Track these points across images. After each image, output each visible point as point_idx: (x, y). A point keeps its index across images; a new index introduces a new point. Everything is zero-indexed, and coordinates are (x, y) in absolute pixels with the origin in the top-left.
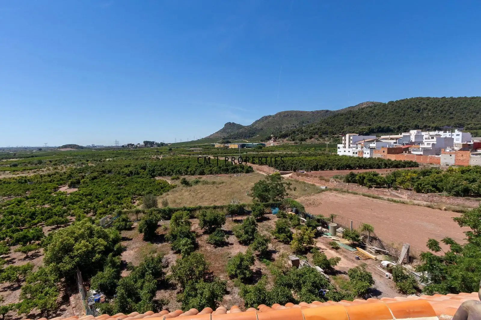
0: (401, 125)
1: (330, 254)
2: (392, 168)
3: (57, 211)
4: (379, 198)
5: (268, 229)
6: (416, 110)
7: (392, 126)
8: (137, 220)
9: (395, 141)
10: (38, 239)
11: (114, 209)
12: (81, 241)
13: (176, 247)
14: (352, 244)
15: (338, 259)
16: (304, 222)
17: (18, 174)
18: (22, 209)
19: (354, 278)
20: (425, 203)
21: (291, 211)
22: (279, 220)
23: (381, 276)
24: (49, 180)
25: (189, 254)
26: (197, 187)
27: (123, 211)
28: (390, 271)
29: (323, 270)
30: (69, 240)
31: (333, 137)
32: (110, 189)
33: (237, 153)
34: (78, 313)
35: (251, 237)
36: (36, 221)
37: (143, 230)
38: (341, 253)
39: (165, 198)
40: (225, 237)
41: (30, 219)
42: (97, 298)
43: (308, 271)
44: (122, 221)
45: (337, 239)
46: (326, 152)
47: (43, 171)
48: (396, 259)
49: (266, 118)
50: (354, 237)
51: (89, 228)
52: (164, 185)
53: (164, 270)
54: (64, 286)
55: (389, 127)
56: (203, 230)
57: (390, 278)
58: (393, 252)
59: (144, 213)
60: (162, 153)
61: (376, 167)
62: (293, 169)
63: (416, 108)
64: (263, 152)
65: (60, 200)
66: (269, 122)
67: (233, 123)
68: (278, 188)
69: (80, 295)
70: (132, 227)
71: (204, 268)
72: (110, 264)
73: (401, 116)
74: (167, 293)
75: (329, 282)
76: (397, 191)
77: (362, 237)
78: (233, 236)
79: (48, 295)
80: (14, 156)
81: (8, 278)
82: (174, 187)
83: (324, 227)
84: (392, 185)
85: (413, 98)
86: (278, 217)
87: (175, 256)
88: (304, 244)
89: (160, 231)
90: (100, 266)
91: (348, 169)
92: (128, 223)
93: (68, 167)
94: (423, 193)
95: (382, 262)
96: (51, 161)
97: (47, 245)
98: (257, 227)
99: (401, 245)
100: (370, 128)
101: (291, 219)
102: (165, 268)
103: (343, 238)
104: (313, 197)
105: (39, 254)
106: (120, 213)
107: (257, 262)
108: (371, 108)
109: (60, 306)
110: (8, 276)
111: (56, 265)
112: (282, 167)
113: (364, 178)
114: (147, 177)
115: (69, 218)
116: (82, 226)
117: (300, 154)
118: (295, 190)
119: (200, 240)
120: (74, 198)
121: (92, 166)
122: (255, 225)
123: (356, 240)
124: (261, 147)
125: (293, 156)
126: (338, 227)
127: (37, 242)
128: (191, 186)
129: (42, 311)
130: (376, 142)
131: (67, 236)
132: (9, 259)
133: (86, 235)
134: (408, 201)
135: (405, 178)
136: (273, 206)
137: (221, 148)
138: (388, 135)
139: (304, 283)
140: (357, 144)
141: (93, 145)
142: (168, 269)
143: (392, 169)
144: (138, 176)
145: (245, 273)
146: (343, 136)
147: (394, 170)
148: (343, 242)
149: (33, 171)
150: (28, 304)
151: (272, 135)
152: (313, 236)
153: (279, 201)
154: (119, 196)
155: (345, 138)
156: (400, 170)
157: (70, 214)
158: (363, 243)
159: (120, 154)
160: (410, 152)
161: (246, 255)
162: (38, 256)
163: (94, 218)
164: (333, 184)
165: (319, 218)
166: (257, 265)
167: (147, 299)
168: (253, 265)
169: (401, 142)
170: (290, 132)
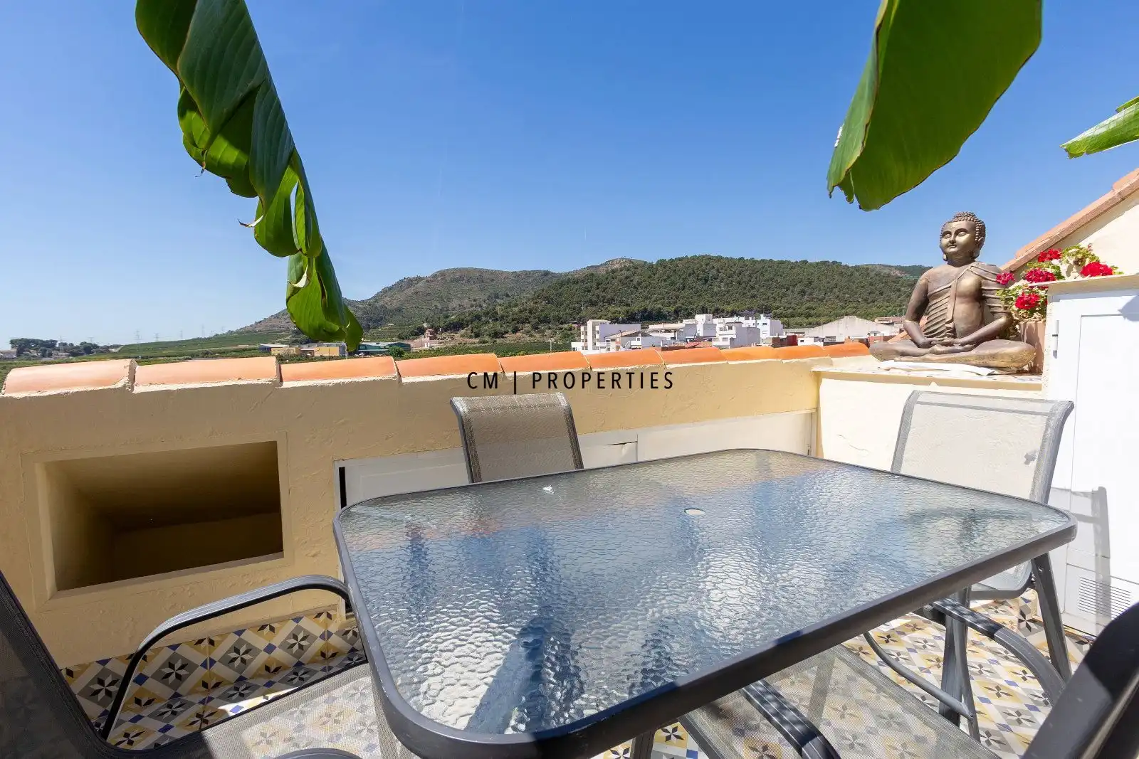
0: (680, 307)
6: (701, 279)
7: (666, 309)
9: (672, 335)
31: (561, 329)
49: (410, 282)
55: (660, 309)
63: (702, 276)
66: (416, 293)
73: (679, 289)
100: (628, 311)
108: (628, 270)
124: (399, 352)
130: (642, 336)
137: (291, 357)
138: (660, 323)
140: (607, 341)
146: (582, 325)
151: (425, 325)
155: (585, 329)
169: (682, 336)
170: (469, 318)
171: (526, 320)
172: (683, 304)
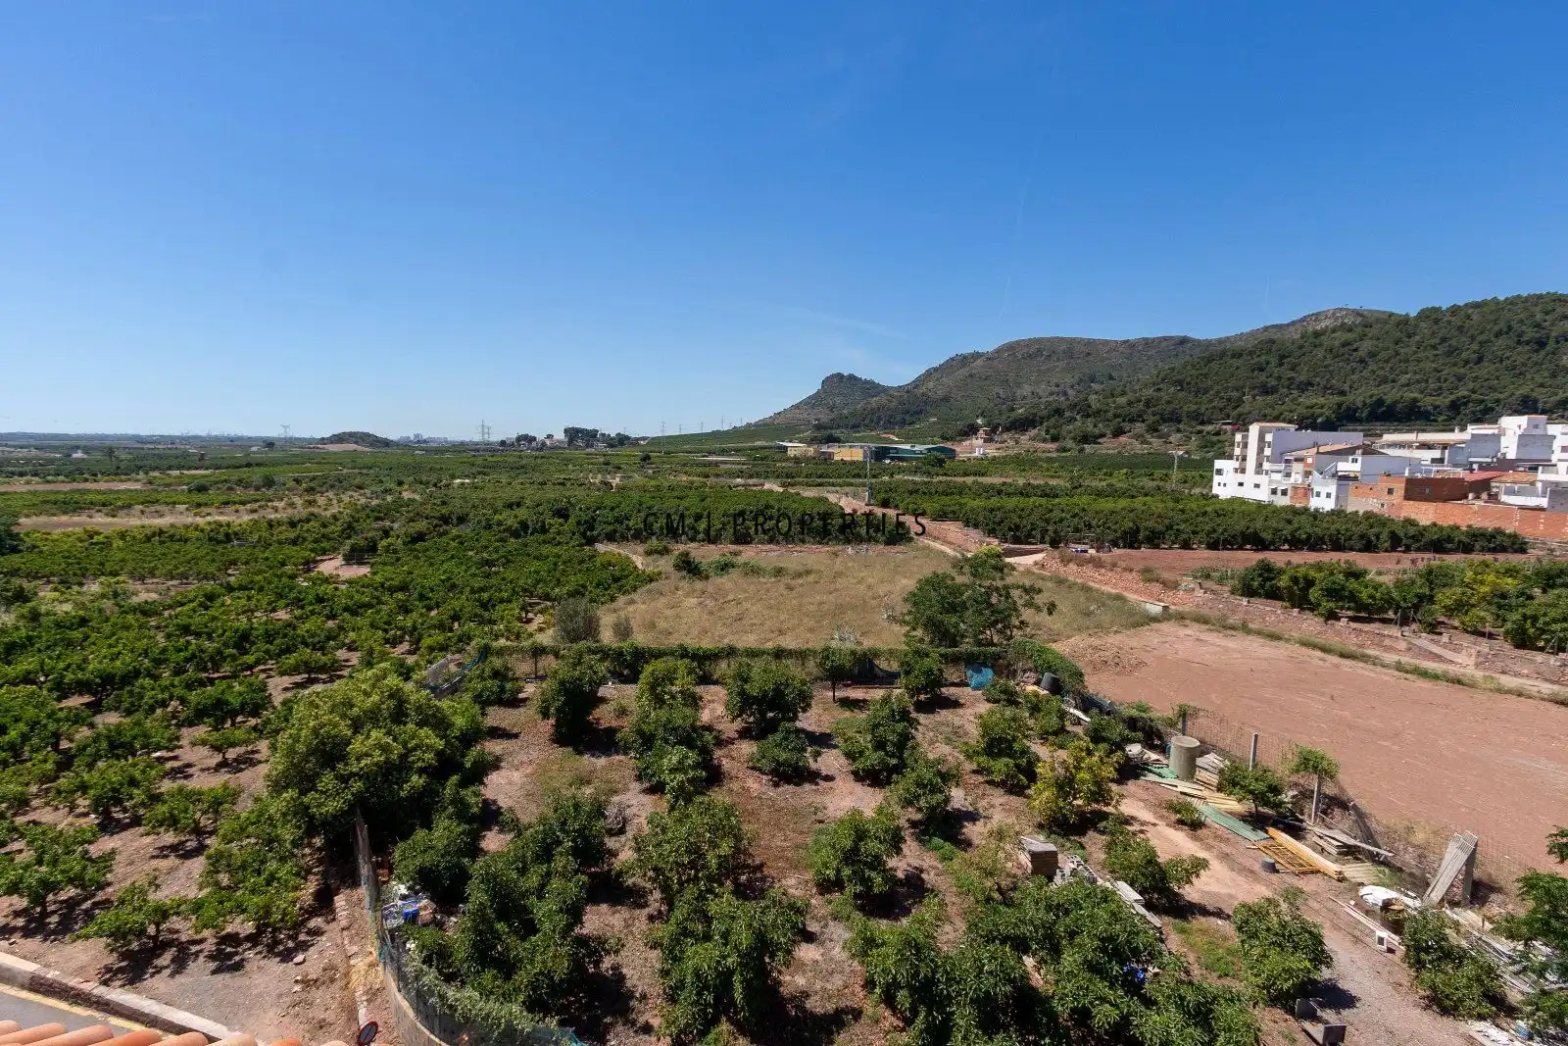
0: (1464, 397)
1: (1171, 843)
2: (1418, 550)
3: (308, 631)
4: (1364, 658)
5: (955, 735)
7: (1429, 399)
8: (537, 677)
9: (1437, 454)
10: (255, 714)
11: (470, 639)
12: (370, 731)
13: (649, 771)
14: (1251, 815)
15: (1199, 865)
16: (1080, 724)
17: (209, 514)
18: (214, 619)
19: (1254, 935)
20: (1547, 688)
21: (1035, 684)
22: (992, 712)
23: (1357, 940)
24: (292, 536)
25: (689, 800)
26: (724, 581)
27: (494, 644)
28: (1396, 927)
29: (1139, 897)
30: (336, 726)
31: (1200, 432)
32: (462, 573)
33: (858, 476)
34: (355, 949)
35: (894, 761)
36: (250, 659)
37: (552, 710)
38: (1211, 841)
39: (622, 614)
40: (807, 755)
41: (234, 651)
42: (410, 910)
43: (1088, 896)
44: (490, 677)
45: (1199, 793)
46: (1171, 485)
47: (276, 510)
48: (1419, 884)
49: (964, 360)
50: (1263, 794)
51: (395, 695)
52: (623, 570)
53: (611, 843)
54: (320, 862)
55: (1415, 400)
56: (738, 724)
57: (1390, 951)
58: (1409, 859)
59: (557, 656)
60: (619, 468)
61: (1359, 545)
62: (1047, 538)
63: (1530, 333)
64: (945, 475)
65: (320, 600)
66: (971, 376)
67: (852, 377)
68: (994, 600)
69: (363, 891)
70: (521, 696)
71: (737, 850)
72: (451, 809)
73: (1467, 362)
74: (617, 915)
75: (1162, 941)
76: (1435, 637)
77: (1291, 793)
78: (834, 751)
79: (275, 884)
80: (201, 461)
81: (172, 822)
82: (651, 581)
83: (1152, 747)
84: (1415, 613)
85: (1519, 296)
86: (988, 701)
87: (647, 799)
88: (1075, 798)
89: (604, 716)
90: (422, 811)
91: (1248, 547)
92: (509, 686)
93: (346, 498)
94: (1542, 649)
95: (1363, 891)
96: (297, 481)
97: (277, 732)
98: (917, 729)
99: (1443, 836)
100: (1340, 405)
101: (1035, 709)
102: (613, 835)
103: (1220, 789)
104: (1113, 640)
105: (256, 756)
106: (485, 652)
107: (911, 847)
108: (1350, 330)
109: (308, 919)
110: (172, 815)
111: (298, 798)
112: (1010, 529)
113: (1310, 583)
114: (572, 543)
115: (341, 654)
116: (374, 686)
117: (1076, 488)
118: (1050, 613)
119: (727, 757)
120: (357, 597)
121: (414, 500)
122: (908, 722)
123: (1266, 803)
124: (940, 460)
125: (1049, 493)
126: (1202, 751)
127: (253, 722)
128: (707, 578)
129: (258, 927)
130: (1363, 454)
131: (331, 713)
132: (176, 764)
133: (386, 714)
134: (1479, 674)
135: (1469, 592)
136: (973, 661)
137: (807, 460)
138: (1408, 431)
139: (1072, 935)
140: (1288, 461)
141: (417, 436)
142: (623, 838)
143: (1420, 555)
144: (542, 537)
145: (870, 879)
146: (1238, 430)
147: (1426, 560)
148: (1219, 807)
149: (248, 506)
150: (221, 903)
151: (979, 421)
152: (1111, 776)
153: (995, 645)
154: (485, 596)
155: (1245, 437)
156: (1452, 560)
157: (344, 645)
158: (1293, 814)
159: (494, 467)
160: (1496, 495)
161: (874, 822)
162: (253, 763)
163: (410, 660)
164: (1192, 597)
165: (1134, 713)
166: (912, 857)
167: (554, 931)
168: (898, 854)
169: (1460, 459)
170: (1045, 412)
171: (1139, 418)
172: (1474, 392)
